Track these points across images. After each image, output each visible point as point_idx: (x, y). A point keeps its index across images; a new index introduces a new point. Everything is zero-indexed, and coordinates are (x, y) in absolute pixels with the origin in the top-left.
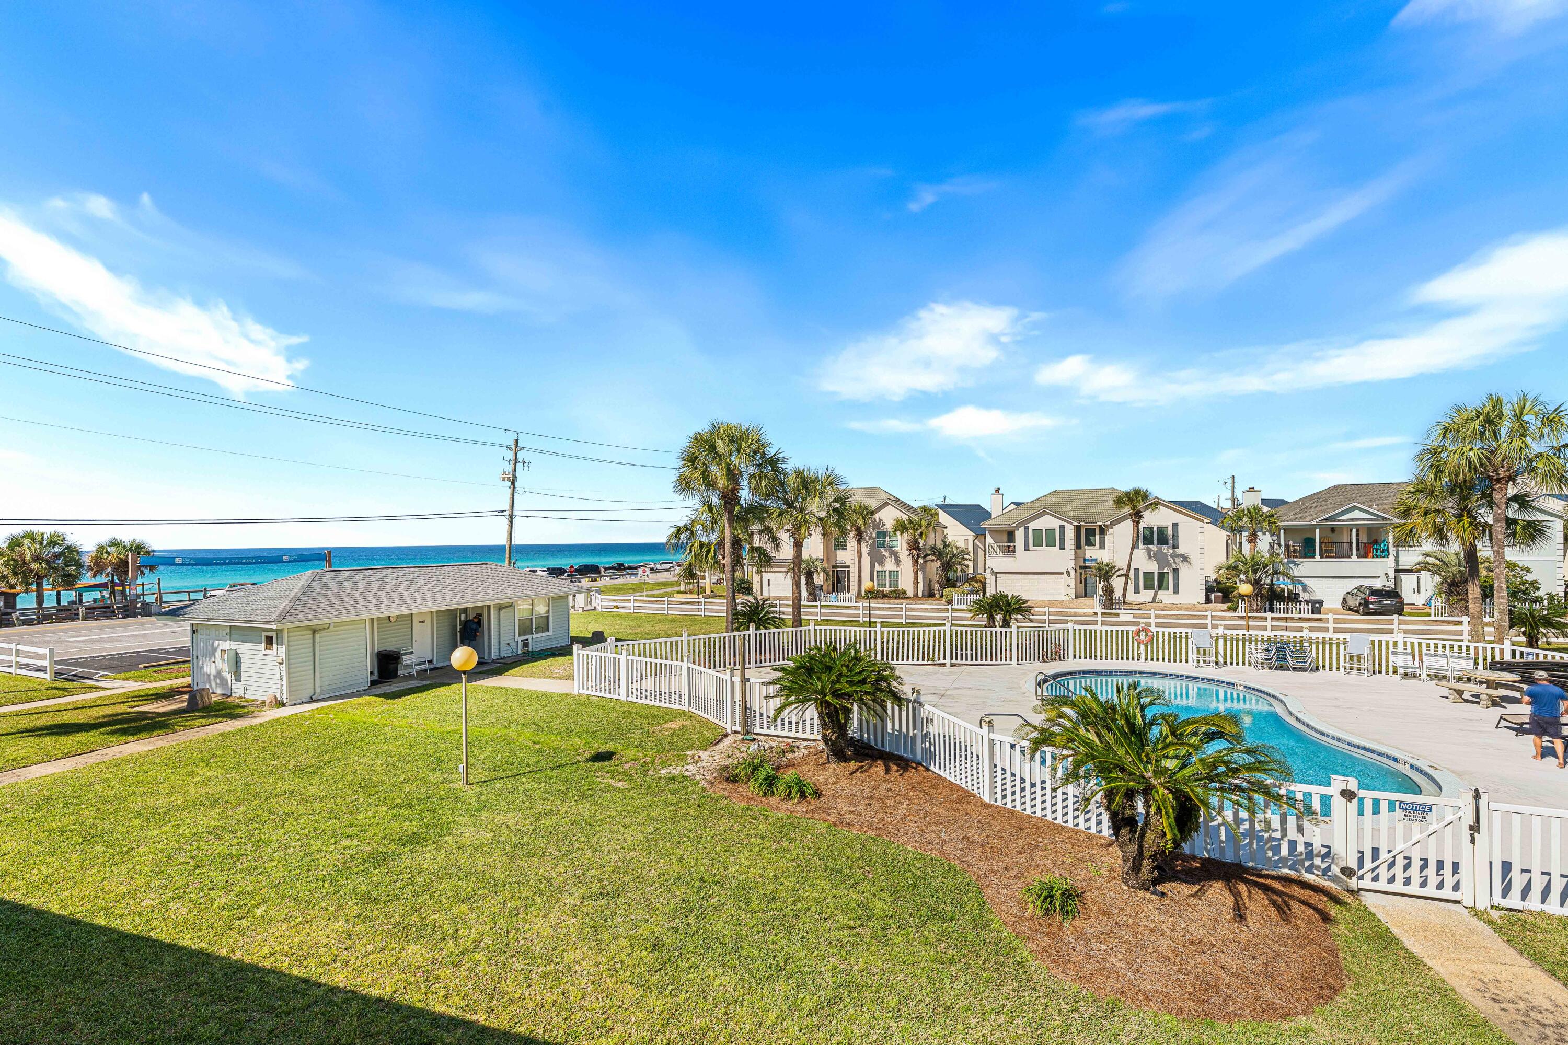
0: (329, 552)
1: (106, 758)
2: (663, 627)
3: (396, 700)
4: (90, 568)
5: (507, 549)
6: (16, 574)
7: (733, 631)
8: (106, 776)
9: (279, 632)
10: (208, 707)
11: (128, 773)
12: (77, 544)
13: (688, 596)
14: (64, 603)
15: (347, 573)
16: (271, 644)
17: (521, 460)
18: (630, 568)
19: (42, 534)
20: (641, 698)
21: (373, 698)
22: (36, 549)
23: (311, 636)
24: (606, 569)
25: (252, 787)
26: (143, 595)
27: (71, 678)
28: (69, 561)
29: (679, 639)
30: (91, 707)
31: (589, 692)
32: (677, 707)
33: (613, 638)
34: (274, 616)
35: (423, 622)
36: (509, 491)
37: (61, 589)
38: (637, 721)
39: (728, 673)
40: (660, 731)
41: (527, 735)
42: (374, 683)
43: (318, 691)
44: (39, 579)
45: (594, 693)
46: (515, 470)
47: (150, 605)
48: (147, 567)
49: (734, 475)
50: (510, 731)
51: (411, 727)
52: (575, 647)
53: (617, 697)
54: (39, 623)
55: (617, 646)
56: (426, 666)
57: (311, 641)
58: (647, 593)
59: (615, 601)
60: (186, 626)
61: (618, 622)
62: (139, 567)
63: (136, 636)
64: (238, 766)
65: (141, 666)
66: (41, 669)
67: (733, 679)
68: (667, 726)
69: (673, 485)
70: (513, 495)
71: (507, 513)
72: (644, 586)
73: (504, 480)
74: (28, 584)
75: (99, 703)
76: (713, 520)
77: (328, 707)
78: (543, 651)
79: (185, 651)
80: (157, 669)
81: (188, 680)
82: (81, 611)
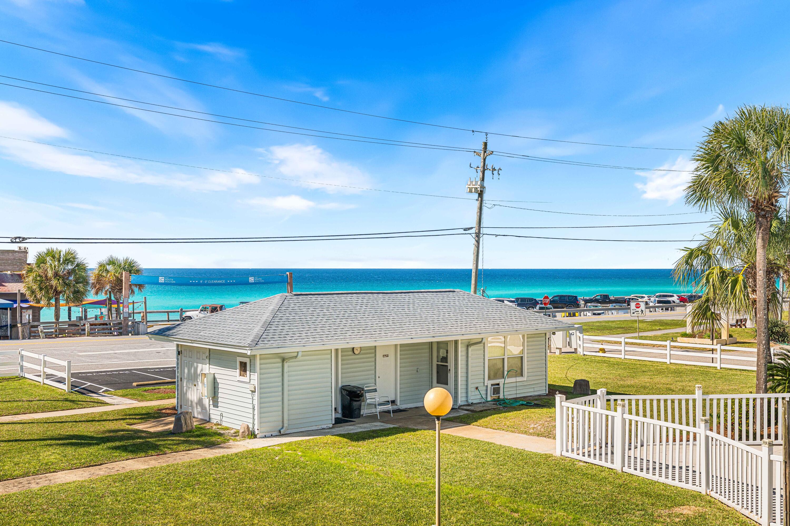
0: (291, 274)
1: (113, 472)
2: (664, 380)
3: (361, 443)
4: (94, 285)
5: (473, 274)
6: (41, 289)
7: (766, 391)
8: (114, 490)
9: (252, 358)
10: (190, 432)
11: (130, 490)
12: (85, 262)
13: (697, 340)
14: (73, 318)
15: (314, 298)
16: (245, 371)
17: (490, 167)
18: (617, 301)
19: (60, 252)
20: (642, 470)
21: (338, 438)
22: (55, 266)
23: (280, 365)
24: (587, 301)
25: (232, 519)
26: (133, 313)
27: (82, 391)
28: (79, 278)
29: (690, 397)
30: (98, 421)
31: (574, 456)
32: (690, 486)
33: (604, 390)
34: (249, 341)
35: (387, 356)
36: (477, 204)
37: (73, 304)
38: (638, 499)
39: (765, 448)
40: (669, 516)
41: (504, 500)
42: (338, 421)
43: (286, 425)
44: (57, 293)
45: (580, 457)
46: (483, 179)
47: (138, 323)
48: (136, 285)
49: (771, 178)
50: (484, 492)
51: (378, 475)
52: (558, 398)
53: (609, 465)
54: (57, 337)
55: (608, 400)
56: (389, 407)
57: (280, 370)
58: (641, 334)
59: (602, 342)
60: (171, 347)
61: (605, 368)
62: (130, 285)
63: (128, 354)
64: (218, 496)
65: (135, 384)
66: (61, 381)
67: (772, 457)
68: (678, 510)
69: (685, 193)
70: (481, 209)
71: (473, 231)
72: (636, 325)
73: (471, 191)
74: (49, 299)
75: (104, 417)
76: (740, 240)
77: (296, 443)
78: (516, 399)
79: (170, 372)
80: (147, 388)
81: (173, 402)
82: (87, 327)
